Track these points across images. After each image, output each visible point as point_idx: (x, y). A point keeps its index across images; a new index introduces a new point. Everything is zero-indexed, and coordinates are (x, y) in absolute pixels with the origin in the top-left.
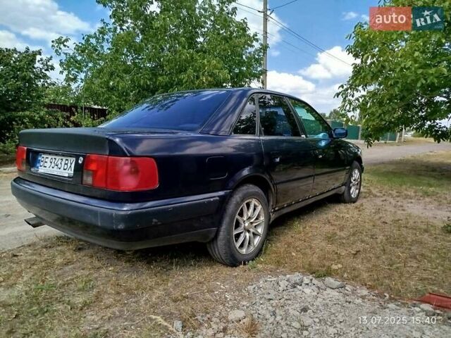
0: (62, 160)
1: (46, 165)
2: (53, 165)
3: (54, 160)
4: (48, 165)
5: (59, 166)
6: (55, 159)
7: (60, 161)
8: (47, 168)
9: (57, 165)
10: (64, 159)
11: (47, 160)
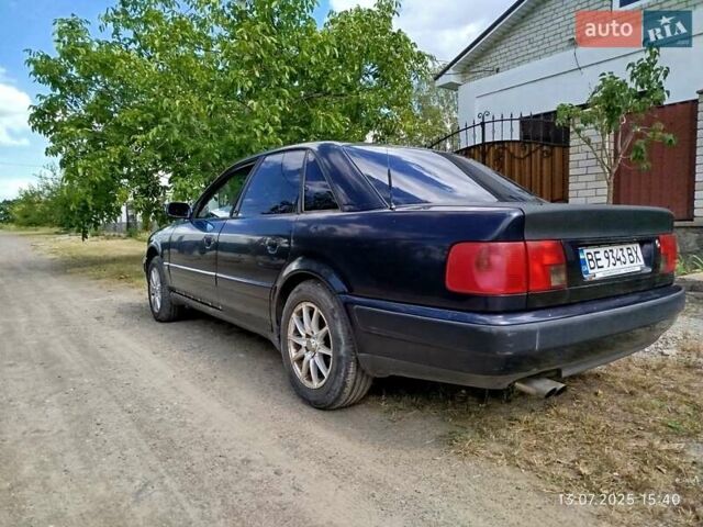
0: (622, 250)
1: (600, 263)
2: (612, 261)
3: (610, 254)
4: (604, 262)
5: (623, 259)
6: (611, 251)
7: (620, 253)
8: (606, 268)
9: (619, 260)
10: (624, 247)
11: (598, 256)
